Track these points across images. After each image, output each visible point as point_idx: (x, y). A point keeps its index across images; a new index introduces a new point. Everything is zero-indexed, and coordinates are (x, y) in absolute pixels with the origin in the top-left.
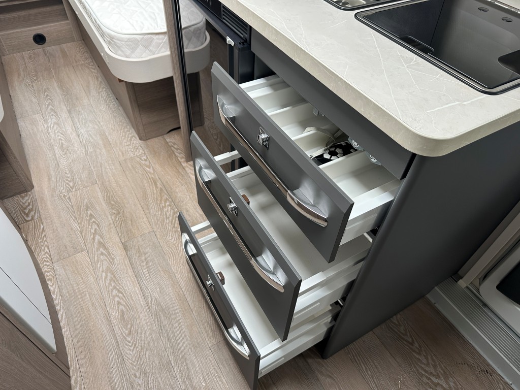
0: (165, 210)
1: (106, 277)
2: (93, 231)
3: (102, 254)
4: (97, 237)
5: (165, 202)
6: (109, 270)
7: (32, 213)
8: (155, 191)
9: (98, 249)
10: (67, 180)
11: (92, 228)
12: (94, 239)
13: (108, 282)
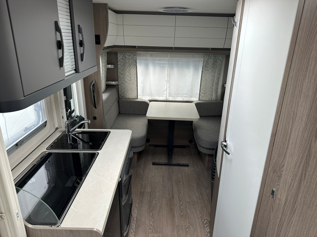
0: (155, 203)
1: (181, 191)
2: (182, 206)
3: (181, 198)
4: (181, 204)
5: (153, 206)
6: (180, 193)
7: (205, 222)
8: (155, 212)
9: (182, 200)
10: (189, 233)
11: (183, 207)
12: (182, 204)
13: (181, 190)
